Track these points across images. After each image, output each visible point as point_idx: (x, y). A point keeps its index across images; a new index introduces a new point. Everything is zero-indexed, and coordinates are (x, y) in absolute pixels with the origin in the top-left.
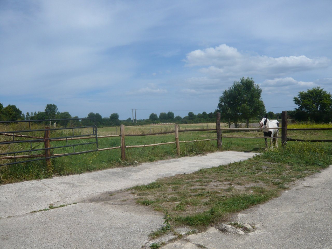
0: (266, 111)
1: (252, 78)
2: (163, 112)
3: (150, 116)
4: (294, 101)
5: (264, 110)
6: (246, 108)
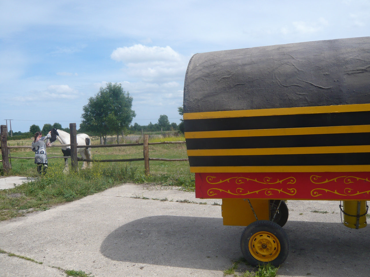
0: (169, 123)
1: (120, 84)
2: (47, 123)
3: (31, 128)
4: (179, 111)
5: (167, 121)
6: (112, 119)
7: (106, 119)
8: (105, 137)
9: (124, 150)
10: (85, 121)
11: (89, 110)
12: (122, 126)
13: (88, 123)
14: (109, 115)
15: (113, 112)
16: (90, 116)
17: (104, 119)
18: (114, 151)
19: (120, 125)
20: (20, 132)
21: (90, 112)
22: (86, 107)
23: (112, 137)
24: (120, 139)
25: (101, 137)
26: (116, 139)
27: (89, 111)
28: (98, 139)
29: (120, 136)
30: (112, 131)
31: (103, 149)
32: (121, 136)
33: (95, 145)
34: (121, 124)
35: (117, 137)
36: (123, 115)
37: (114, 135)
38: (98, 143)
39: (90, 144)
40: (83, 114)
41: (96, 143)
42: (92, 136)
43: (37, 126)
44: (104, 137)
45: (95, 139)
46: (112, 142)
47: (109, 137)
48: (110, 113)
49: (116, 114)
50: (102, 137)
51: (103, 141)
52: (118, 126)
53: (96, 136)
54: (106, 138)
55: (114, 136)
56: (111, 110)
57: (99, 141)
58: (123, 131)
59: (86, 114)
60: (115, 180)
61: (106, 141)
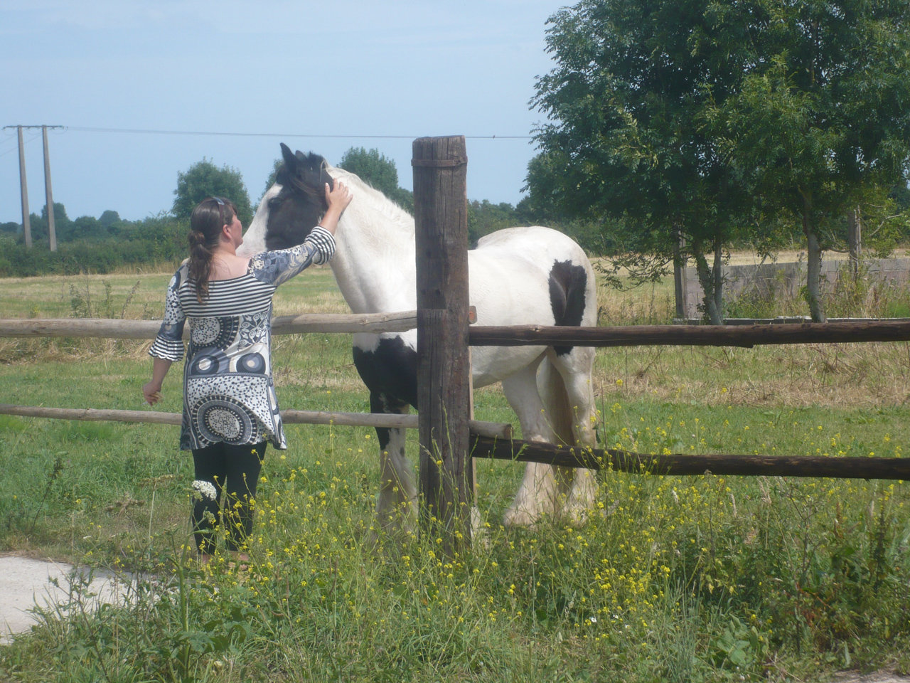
6: (776, 114)
7: (723, 117)
8: (710, 259)
9: (863, 367)
10: (562, 136)
11: (595, 46)
12: (848, 171)
13: (583, 152)
14: (748, 81)
15: (779, 61)
16: (600, 89)
17: (711, 113)
18: (781, 375)
19: (831, 165)
20: (110, 216)
21: (603, 60)
22: (569, 25)
23: (768, 261)
24: (833, 278)
25: (679, 264)
26: (800, 283)
27: (591, 53)
28: (655, 277)
29: (833, 258)
30: (770, 212)
31: (693, 354)
32: (844, 257)
33: (636, 321)
34: (845, 157)
35: (806, 261)
36: (863, 86)
37: (779, 245)
38: (657, 307)
39: (589, 319)
40: (546, 79)
41: (642, 311)
42: (610, 255)
43: (225, 173)
44: (702, 264)
45: (633, 275)
46: (769, 299)
47: (742, 259)
48: (760, 71)
49: (802, 80)
50: (691, 264)
51: (695, 293)
52: (822, 175)
53: (643, 251)
54: (725, 271)
55: (786, 257)
56: (768, 44)
57: (666, 288)
58: (857, 211)
59: (571, 78)
60: (776, 642)
61: (724, 293)
